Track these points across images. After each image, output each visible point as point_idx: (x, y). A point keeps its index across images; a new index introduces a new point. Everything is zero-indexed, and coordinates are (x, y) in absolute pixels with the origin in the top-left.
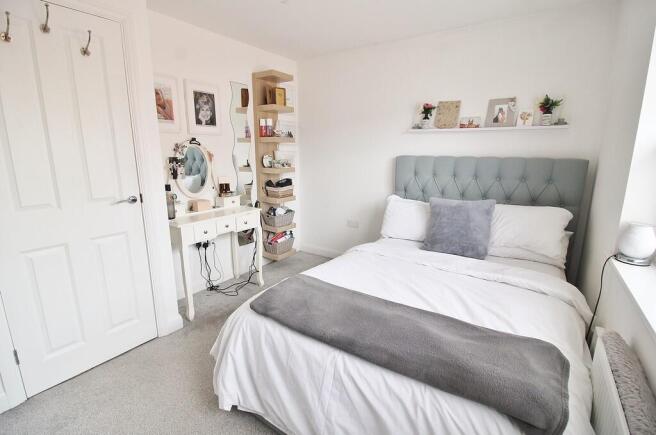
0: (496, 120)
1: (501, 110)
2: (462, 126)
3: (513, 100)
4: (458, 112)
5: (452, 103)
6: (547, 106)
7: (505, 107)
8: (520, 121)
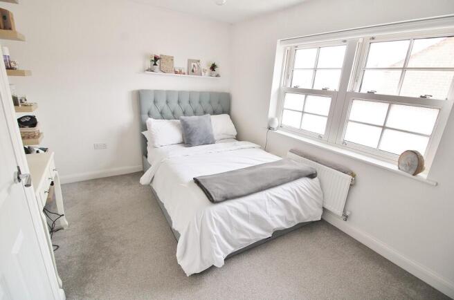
0: (193, 71)
1: (194, 66)
2: (176, 73)
3: (199, 61)
4: (173, 63)
5: (169, 57)
6: (213, 67)
7: (195, 64)
8: (203, 73)
